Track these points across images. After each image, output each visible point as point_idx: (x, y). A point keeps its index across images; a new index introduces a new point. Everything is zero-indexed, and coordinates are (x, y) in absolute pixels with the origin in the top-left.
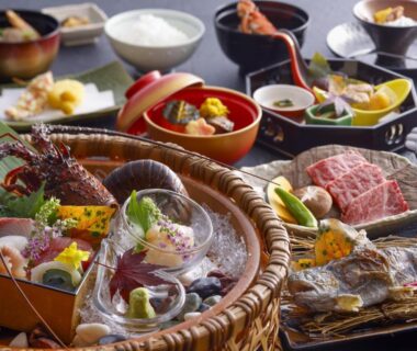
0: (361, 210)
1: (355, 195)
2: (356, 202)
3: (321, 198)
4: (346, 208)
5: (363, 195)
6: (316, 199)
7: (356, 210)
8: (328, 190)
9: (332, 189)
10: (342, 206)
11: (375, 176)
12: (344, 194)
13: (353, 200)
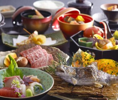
0: (38, 64)
1: (36, 59)
2: (36, 62)
3: (23, 60)
4: (33, 64)
5: (39, 59)
6: (22, 60)
7: (36, 64)
8: (26, 58)
9: (28, 57)
10: (31, 63)
11: (44, 53)
12: (32, 59)
13: (35, 61)
